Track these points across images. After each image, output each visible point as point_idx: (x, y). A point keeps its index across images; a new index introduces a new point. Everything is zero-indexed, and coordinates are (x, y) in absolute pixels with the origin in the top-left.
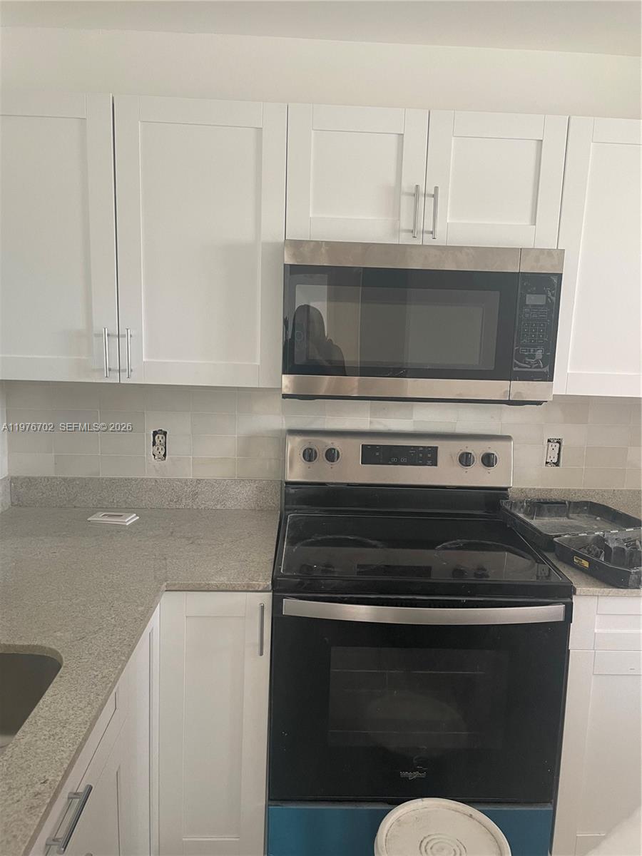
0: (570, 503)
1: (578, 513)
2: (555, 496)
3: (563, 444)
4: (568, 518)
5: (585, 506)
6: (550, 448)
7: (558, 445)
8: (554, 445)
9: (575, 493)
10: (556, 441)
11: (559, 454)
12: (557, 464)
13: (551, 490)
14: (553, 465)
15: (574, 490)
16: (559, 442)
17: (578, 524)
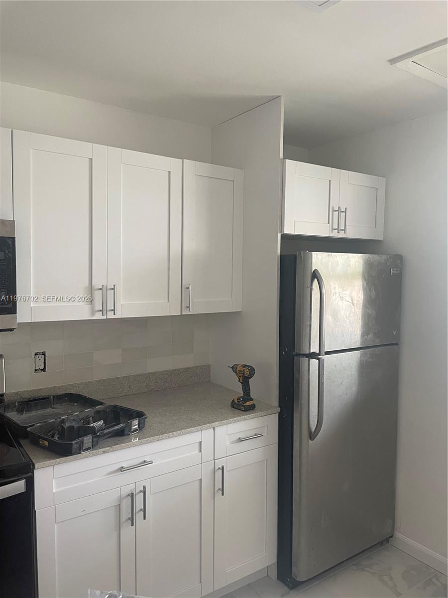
0: (54, 396)
1: (61, 403)
2: (44, 394)
3: (47, 355)
4: (52, 408)
5: (66, 397)
6: (38, 359)
7: (43, 356)
8: (40, 356)
9: (59, 389)
10: (41, 354)
11: (45, 363)
12: (44, 370)
13: (40, 389)
14: (41, 371)
15: (58, 387)
16: (44, 354)
17: (58, 412)
